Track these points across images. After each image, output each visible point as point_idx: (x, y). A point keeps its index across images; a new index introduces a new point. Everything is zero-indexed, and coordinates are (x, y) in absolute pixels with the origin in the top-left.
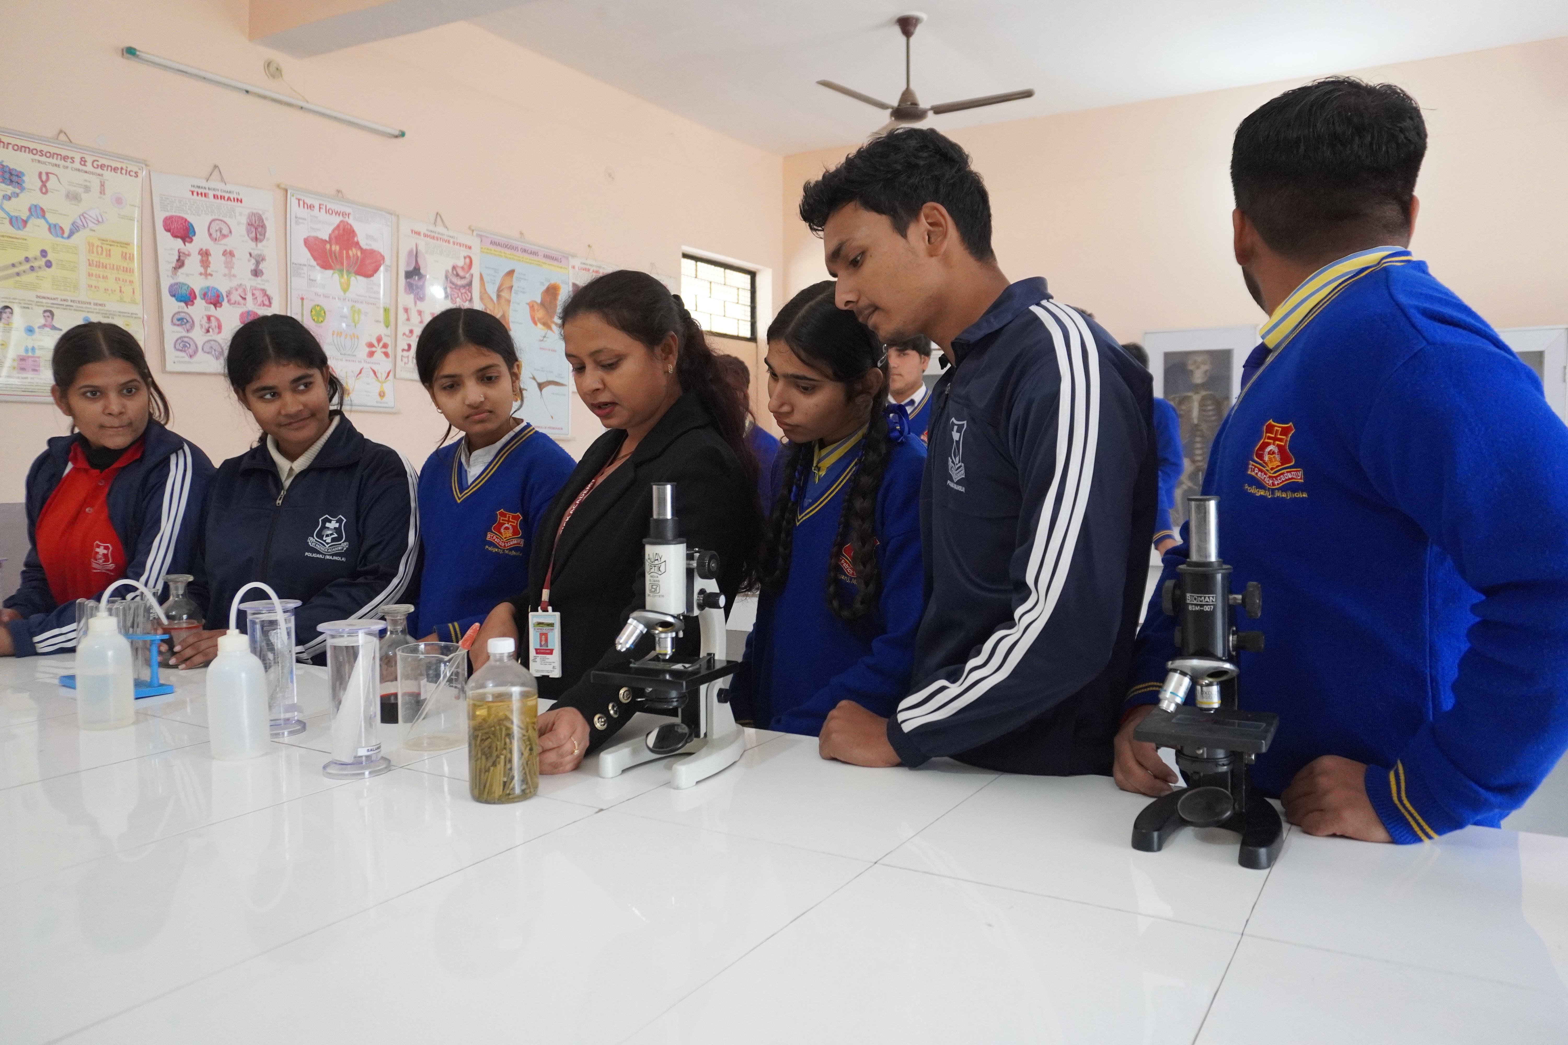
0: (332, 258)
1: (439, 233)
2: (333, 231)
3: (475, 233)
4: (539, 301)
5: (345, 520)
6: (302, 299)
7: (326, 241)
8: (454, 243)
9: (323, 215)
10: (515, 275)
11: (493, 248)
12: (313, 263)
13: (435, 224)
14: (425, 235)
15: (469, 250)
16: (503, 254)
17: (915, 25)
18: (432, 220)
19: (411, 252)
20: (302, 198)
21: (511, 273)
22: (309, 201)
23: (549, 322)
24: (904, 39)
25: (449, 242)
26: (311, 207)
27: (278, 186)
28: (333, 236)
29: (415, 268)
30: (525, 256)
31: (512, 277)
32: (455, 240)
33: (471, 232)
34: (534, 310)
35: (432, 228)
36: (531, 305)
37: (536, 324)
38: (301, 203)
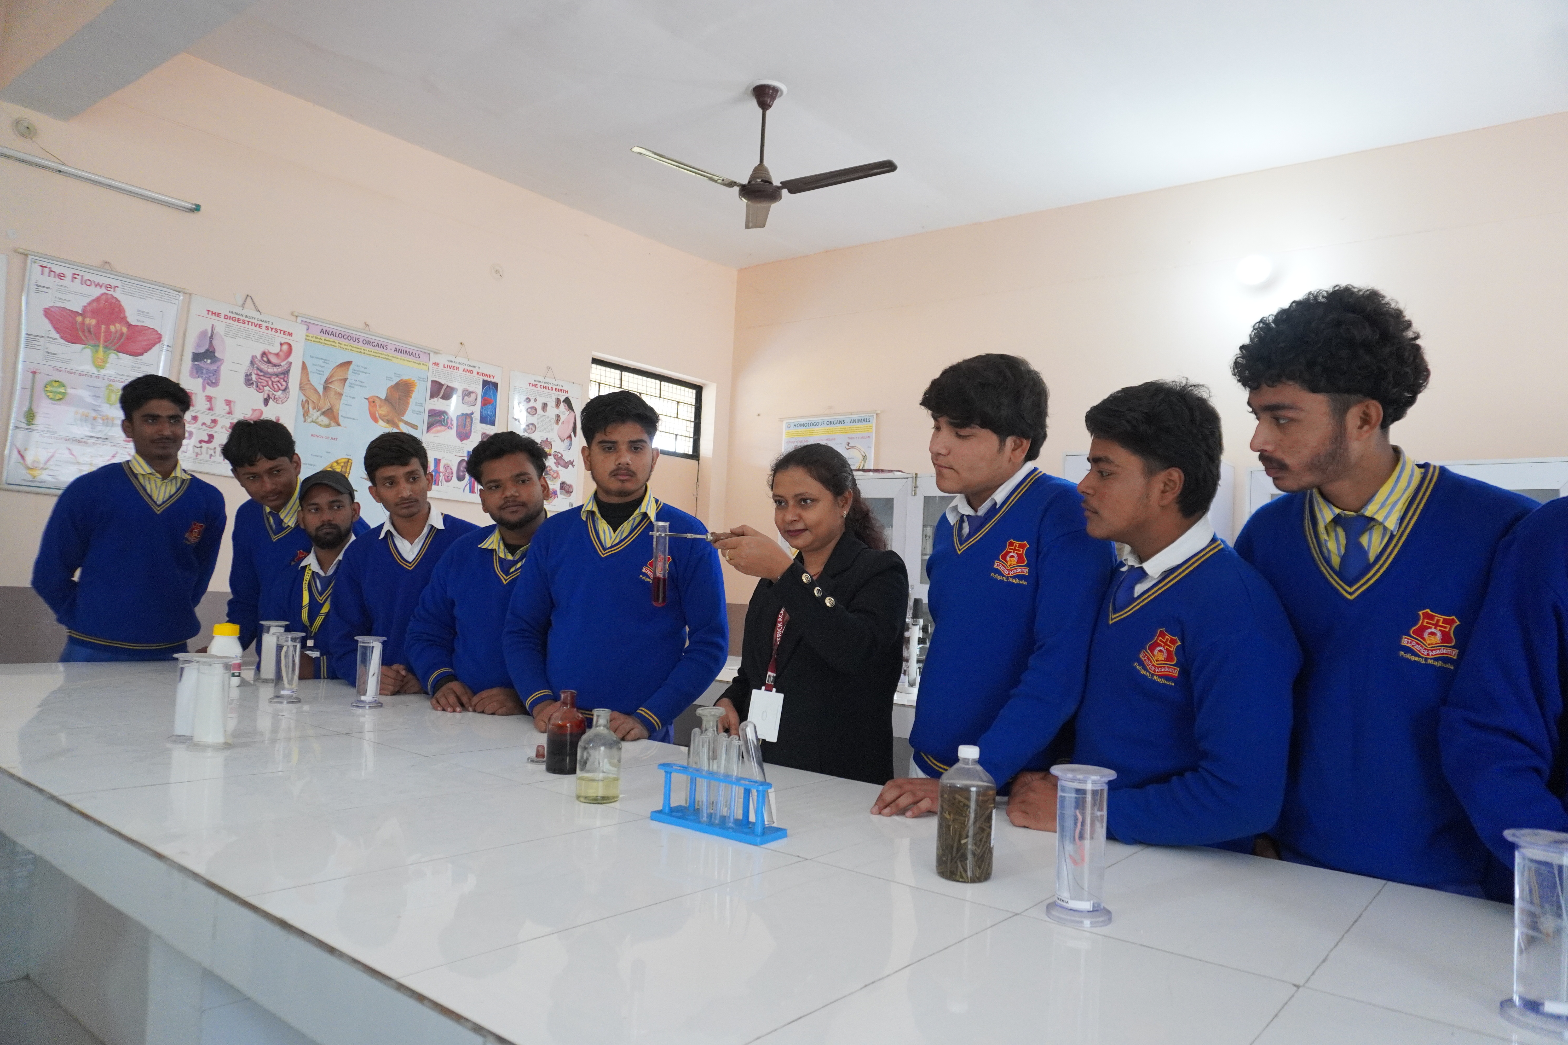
0: (83, 331)
1: (246, 316)
2: (90, 304)
3: (299, 320)
4: (383, 397)
6: (34, 373)
7: (77, 312)
8: (267, 328)
9: (77, 285)
10: (352, 367)
11: (323, 337)
12: (54, 334)
13: (243, 306)
14: (226, 317)
15: (289, 337)
16: (337, 345)
17: (773, 98)
18: (240, 302)
19: (203, 334)
20: (48, 265)
21: (348, 364)
22: (58, 270)
23: (396, 420)
24: (760, 111)
25: (260, 326)
26: (61, 276)
27: (16, 251)
28: (89, 309)
29: (207, 350)
30: (369, 348)
31: (348, 369)
32: (270, 325)
33: (294, 318)
34: (375, 406)
35: (239, 310)
36: (371, 400)
37: (376, 420)
38: (47, 270)
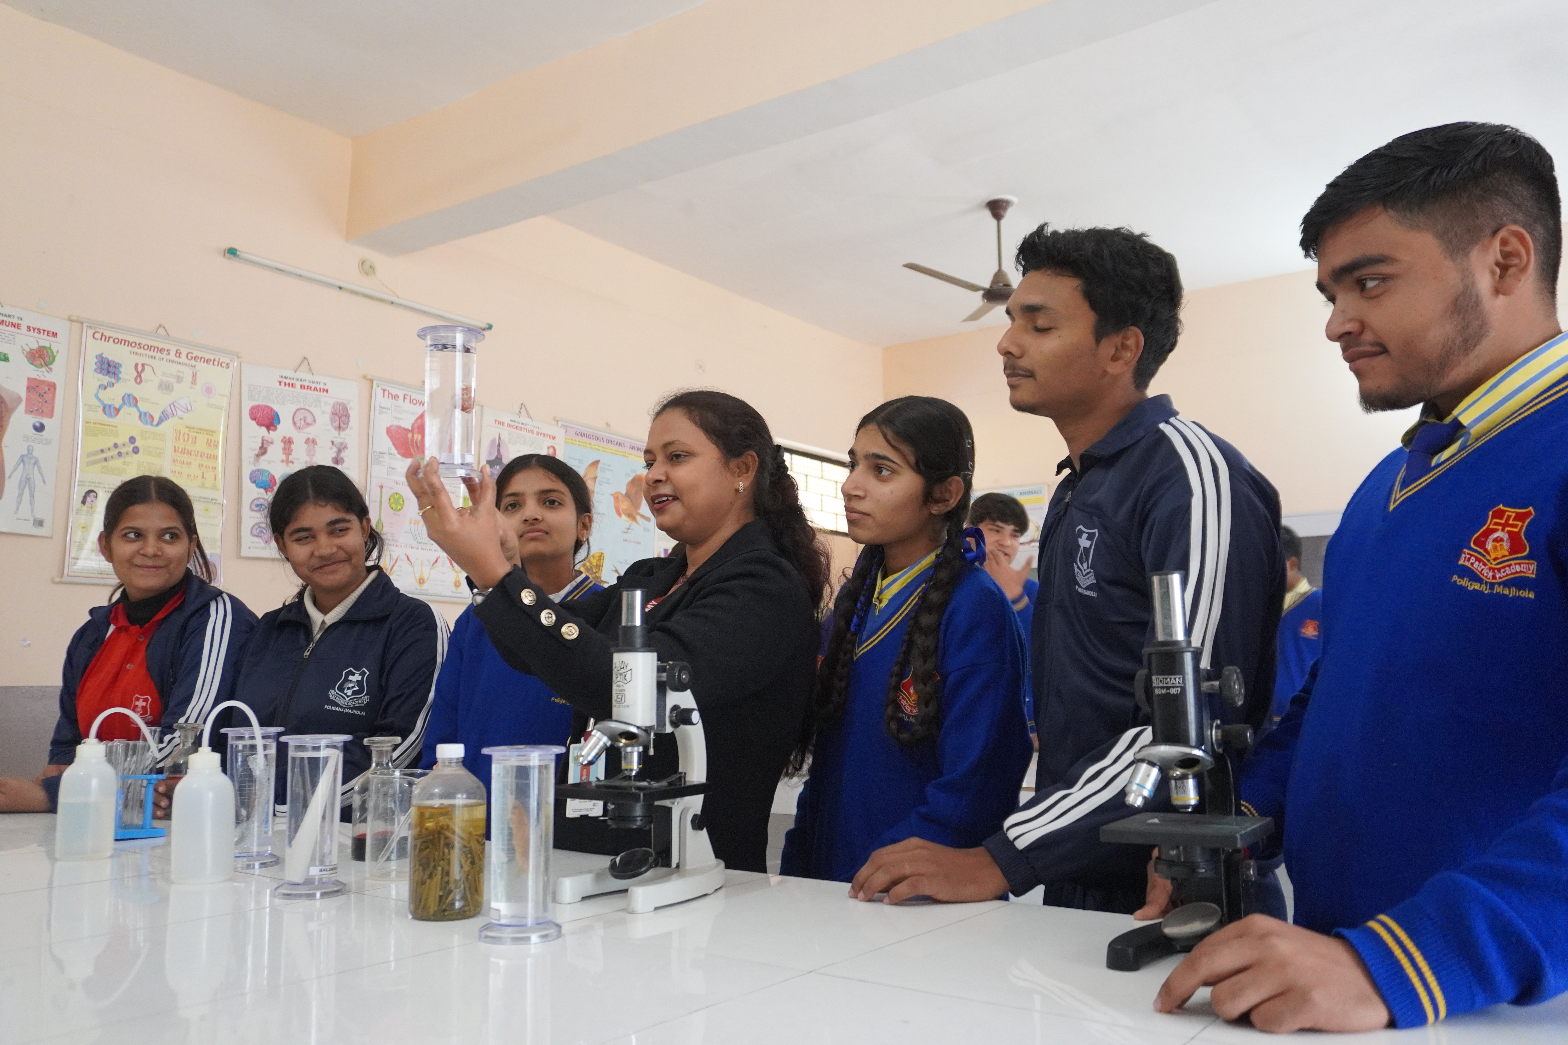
0: (413, 446)
1: (522, 424)
2: (416, 421)
3: (560, 423)
4: (624, 492)
5: (368, 673)
6: (381, 487)
7: (408, 430)
8: (538, 433)
9: (407, 405)
10: (600, 465)
11: (578, 438)
12: (394, 451)
13: (519, 413)
14: (509, 425)
15: (553, 441)
16: (588, 445)
17: (1005, 209)
18: (517, 411)
19: (493, 441)
20: (388, 388)
21: (596, 463)
22: (394, 392)
23: (634, 514)
24: (994, 222)
25: (533, 432)
26: (396, 397)
27: (365, 377)
28: (416, 425)
29: (497, 457)
30: (611, 447)
31: (597, 468)
32: (539, 431)
33: (556, 423)
34: (618, 501)
35: (516, 418)
36: (616, 496)
37: (620, 515)
38: (386, 393)
